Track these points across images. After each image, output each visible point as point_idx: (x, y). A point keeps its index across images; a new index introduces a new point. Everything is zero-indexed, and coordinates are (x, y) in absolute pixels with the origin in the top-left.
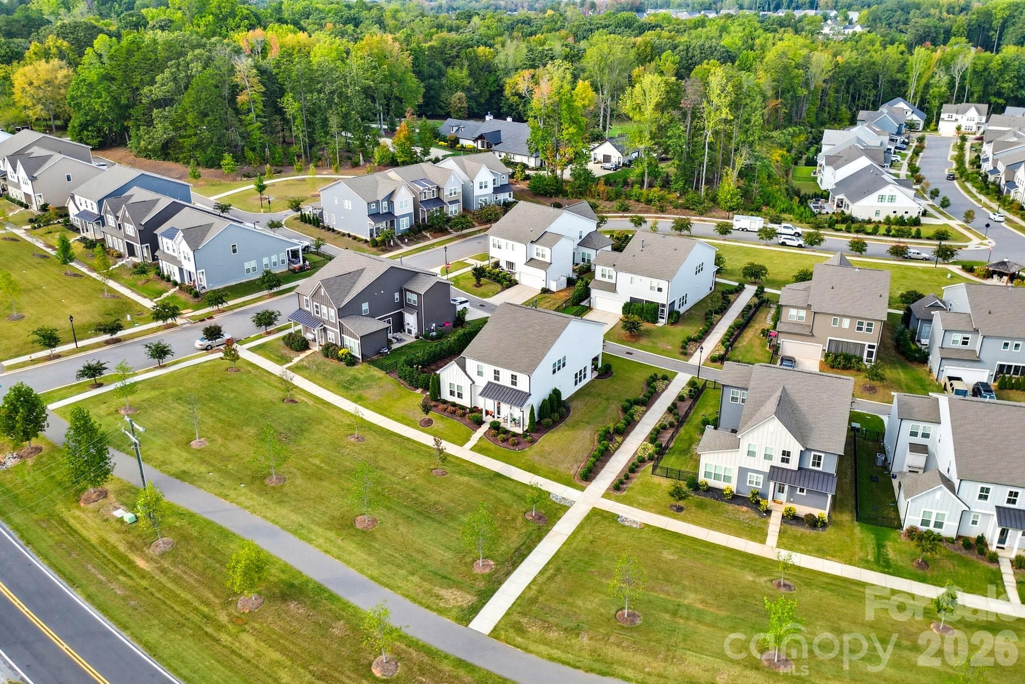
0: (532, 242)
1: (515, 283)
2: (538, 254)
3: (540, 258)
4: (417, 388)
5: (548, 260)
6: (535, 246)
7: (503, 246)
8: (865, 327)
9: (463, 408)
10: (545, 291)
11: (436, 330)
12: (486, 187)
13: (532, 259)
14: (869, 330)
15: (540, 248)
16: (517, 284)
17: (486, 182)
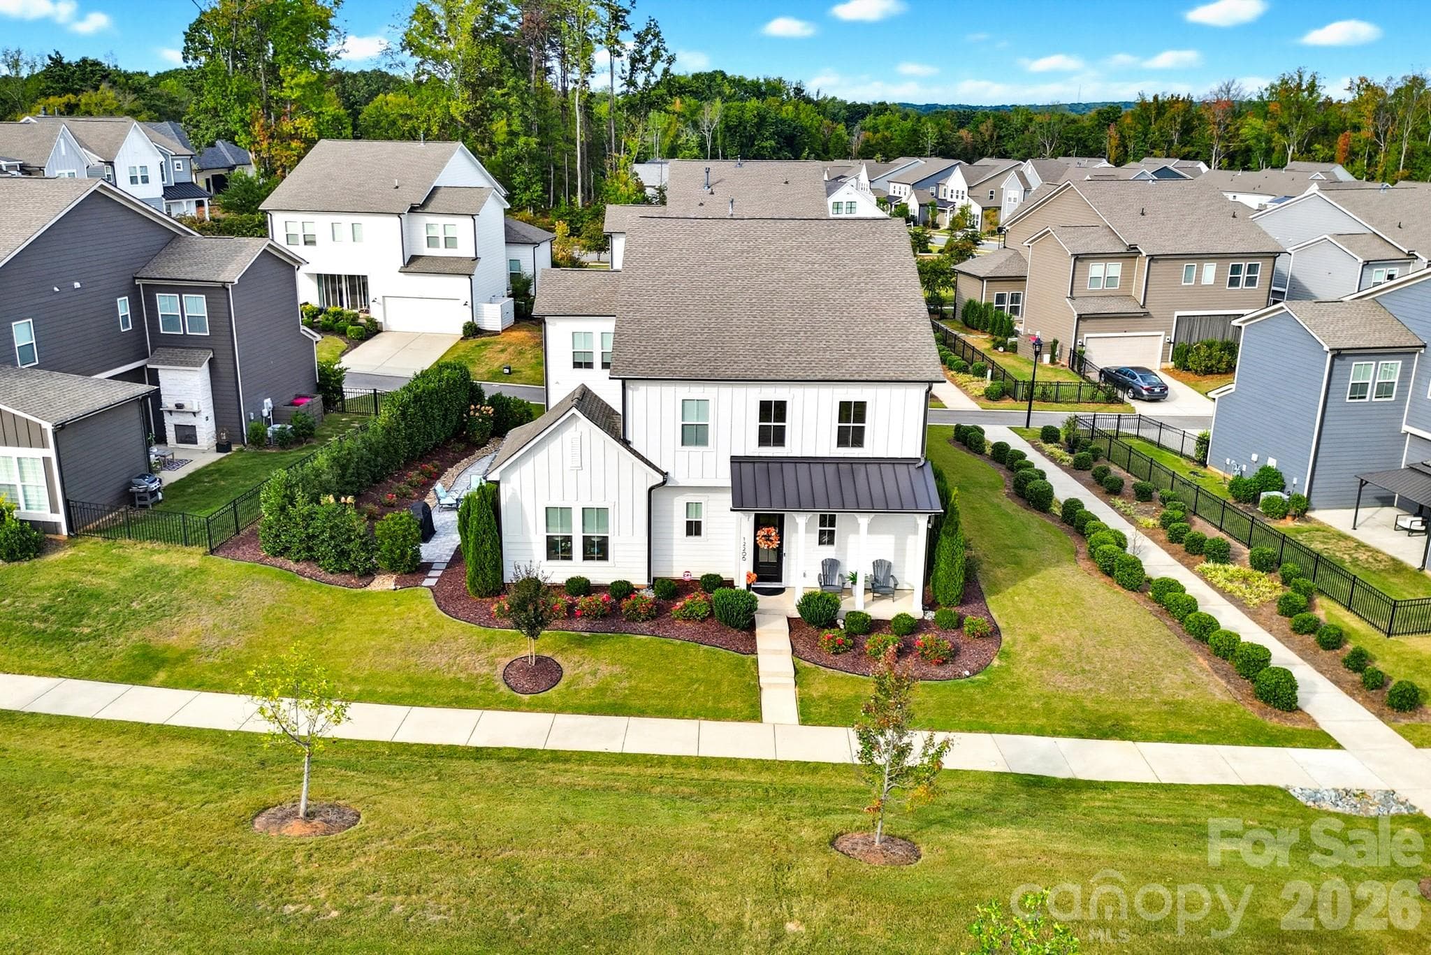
0: (413, 210)
1: (372, 330)
2: (432, 241)
3: (441, 251)
4: (369, 574)
5: (465, 249)
6: (423, 220)
7: (322, 236)
8: (1243, 276)
9: (623, 590)
10: (472, 331)
11: (276, 415)
12: (145, 180)
13: (414, 258)
14: (1251, 282)
15: (439, 221)
16: (379, 331)
17: (144, 168)
